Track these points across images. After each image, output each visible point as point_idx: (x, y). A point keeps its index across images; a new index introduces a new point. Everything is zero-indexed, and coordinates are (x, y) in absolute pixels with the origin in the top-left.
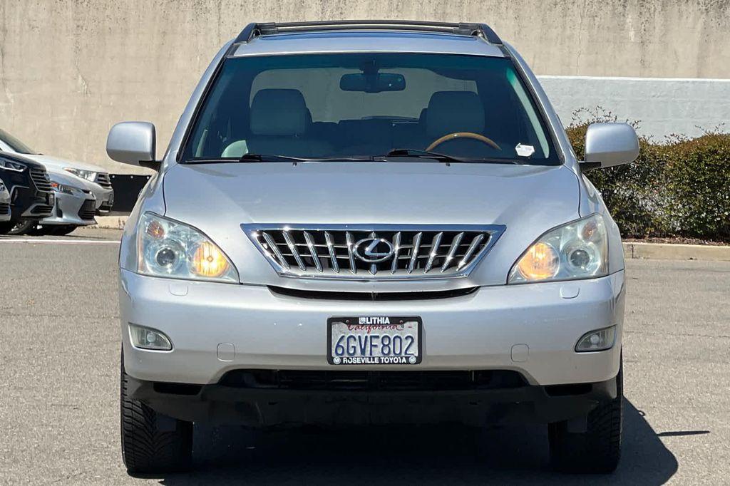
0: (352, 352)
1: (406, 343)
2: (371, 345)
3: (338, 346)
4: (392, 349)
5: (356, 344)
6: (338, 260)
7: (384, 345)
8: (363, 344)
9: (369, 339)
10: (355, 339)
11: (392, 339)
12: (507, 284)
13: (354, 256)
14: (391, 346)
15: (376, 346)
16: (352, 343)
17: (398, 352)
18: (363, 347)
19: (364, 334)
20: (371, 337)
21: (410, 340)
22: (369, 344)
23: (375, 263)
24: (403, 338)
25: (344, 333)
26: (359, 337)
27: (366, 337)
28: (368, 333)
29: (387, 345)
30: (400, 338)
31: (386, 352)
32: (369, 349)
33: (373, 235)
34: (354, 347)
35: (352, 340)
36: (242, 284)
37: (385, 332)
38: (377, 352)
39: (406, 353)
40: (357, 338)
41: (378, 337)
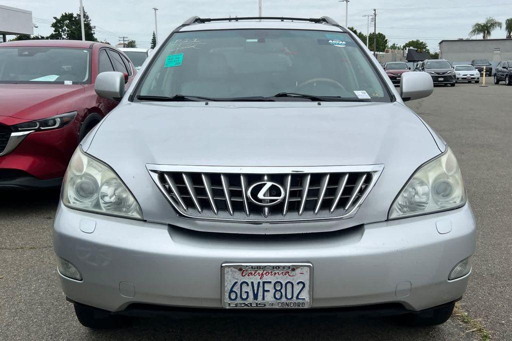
0: (244, 296)
1: (297, 289)
2: (264, 291)
3: (231, 291)
4: (284, 294)
5: (249, 289)
6: (233, 203)
7: (276, 291)
8: (256, 288)
9: (261, 284)
10: (248, 285)
11: (284, 286)
12: (387, 220)
13: (248, 199)
14: (283, 291)
15: (268, 291)
16: (245, 288)
17: (289, 296)
18: (256, 292)
19: (256, 279)
20: (264, 283)
21: (301, 286)
22: (261, 289)
23: (267, 206)
24: (295, 284)
25: (237, 279)
26: (252, 283)
27: (259, 283)
28: (261, 279)
29: (280, 291)
30: (292, 283)
31: (278, 296)
32: (262, 294)
33: (266, 178)
34: (247, 292)
35: (244, 285)
36: (145, 221)
37: (277, 279)
38: (269, 297)
39: (297, 298)
40: (250, 284)
41: (270, 282)
